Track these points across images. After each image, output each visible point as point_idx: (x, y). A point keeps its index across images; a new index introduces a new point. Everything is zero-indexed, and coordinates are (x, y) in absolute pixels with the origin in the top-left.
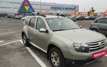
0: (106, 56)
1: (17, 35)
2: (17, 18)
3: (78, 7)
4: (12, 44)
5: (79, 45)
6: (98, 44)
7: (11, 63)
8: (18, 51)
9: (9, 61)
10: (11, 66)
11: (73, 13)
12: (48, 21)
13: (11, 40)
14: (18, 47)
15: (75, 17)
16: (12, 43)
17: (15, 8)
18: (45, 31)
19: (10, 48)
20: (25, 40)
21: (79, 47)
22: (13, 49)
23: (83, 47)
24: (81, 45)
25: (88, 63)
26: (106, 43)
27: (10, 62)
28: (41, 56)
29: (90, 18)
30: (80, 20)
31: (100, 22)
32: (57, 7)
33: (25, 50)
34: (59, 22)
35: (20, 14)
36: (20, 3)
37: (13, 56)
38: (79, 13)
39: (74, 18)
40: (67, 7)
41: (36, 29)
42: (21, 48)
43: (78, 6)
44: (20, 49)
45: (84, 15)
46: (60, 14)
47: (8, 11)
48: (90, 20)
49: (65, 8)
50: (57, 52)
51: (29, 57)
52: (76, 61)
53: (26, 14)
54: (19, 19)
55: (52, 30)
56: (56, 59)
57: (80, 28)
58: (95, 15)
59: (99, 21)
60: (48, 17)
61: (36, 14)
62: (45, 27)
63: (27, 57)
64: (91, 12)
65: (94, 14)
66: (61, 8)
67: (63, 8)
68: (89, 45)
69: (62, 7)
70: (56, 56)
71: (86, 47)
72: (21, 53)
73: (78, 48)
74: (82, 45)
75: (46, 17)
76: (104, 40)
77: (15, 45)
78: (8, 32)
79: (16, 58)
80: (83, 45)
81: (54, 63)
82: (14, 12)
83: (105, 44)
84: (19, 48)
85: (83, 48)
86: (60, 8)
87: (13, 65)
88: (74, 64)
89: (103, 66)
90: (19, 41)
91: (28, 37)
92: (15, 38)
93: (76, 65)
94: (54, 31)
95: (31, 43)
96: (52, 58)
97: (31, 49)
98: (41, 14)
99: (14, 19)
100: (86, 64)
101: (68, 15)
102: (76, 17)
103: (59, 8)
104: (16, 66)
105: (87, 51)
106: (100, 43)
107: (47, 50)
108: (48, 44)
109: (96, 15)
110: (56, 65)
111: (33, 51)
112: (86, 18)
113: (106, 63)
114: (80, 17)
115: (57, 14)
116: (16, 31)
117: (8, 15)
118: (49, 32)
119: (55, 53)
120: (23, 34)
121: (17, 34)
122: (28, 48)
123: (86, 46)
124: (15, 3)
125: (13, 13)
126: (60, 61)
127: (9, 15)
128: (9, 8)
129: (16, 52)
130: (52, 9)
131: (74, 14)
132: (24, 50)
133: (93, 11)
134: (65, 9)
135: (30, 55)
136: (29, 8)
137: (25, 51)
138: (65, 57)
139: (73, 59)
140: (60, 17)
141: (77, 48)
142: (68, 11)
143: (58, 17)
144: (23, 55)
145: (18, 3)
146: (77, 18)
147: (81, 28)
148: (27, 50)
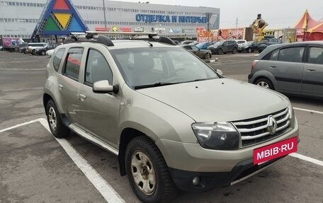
0: (294, 158)
1: (32, 104)
2: (33, 52)
3: (219, 15)
4: (15, 133)
5: (211, 128)
6: (265, 123)
7: (9, 191)
8: (33, 153)
9: (3, 185)
10: (9, 199)
11: (203, 33)
12: (119, 57)
13: (12, 121)
14: (33, 141)
15: (208, 44)
16: (16, 128)
17: (27, 20)
18: (111, 87)
19: (10, 145)
20: (54, 118)
21: (210, 132)
22: (18, 149)
23: (222, 133)
24: (215, 127)
25: (238, 181)
26: (289, 119)
27: (6, 187)
28: (102, 164)
29: (253, 45)
30: (225, 53)
31: (279, 58)
32: (156, 14)
33: (53, 149)
34: (154, 59)
35: (41, 39)
36: (42, 5)
37: (18, 168)
38: (220, 33)
39: (206, 49)
40: (184, 15)
41: (85, 82)
42: (44, 142)
43: (217, 11)
44: (40, 147)
45: (234, 37)
46: (158, 37)
47: (6, 30)
48: (252, 52)
49: (178, 19)
50: (146, 152)
51: (68, 170)
52: (203, 176)
53: (63, 37)
54: (40, 53)
55: (131, 84)
56: (146, 173)
57: (216, 75)
58: (266, 38)
59: (275, 55)
60: (119, 44)
61: (85, 36)
62: (109, 76)
63: (59, 170)
64: (255, 27)
65: (263, 33)
66: (168, 17)
67: (174, 19)
68: (239, 127)
69: (171, 16)
70: (145, 163)
71: (229, 134)
72: (42, 159)
73: (207, 136)
74: (218, 128)
75: (112, 45)
76: (284, 110)
77: (25, 136)
78: (4, 95)
79: (24, 175)
80: (221, 129)
81: (141, 184)
82: (24, 33)
83: (288, 122)
84: (37, 144)
85: (221, 136)
86: (165, 19)
87: (17, 196)
88: (198, 185)
89: (284, 186)
90: (38, 123)
91: (62, 110)
92: (25, 114)
93: (204, 186)
94: (137, 88)
95: (71, 126)
96: (135, 170)
97: (74, 146)
98: (97, 36)
99: (23, 55)
100: (232, 184)
101: (187, 39)
102: (213, 44)
103: (161, 19)
104: (25, 200)
105: (234, 144)
106: (271, 120)
107: (118, 147)
108: (121, 128)
109: (270, 37)
110: (146, 191)
111: (78, 151)
112: (240, 45)
113: (293, 178)
114: (223, 45)
115: (147, 37)
116: (28, 90)
117: (5, 41)
118: (123, 91)
119: (141, 154)
120: (48, 101)
121: (31, 100)
122: (64, 143)
123: (231, 129)
124: (24, 4)
125: (19, 36)
126: (156, 179)
127: (7, 41)
128: (6, 20)
129: (26, 158)
130: (142, 21)
131: (206, 35)
132: (50, 150)
133: (262, 25)
134: (178, 22)
135: (69, 164)
136: (70, 21)
137: (56, 153)
138: (169, 165)
139: (195, 170)
140: (156, 44)
141: (204, 138)
142: (189, 27)
143: (152, 45)
144: (47, 164)
145: (35, 5)
146: (216, 46)
147: (220, 77)
148: (61, 148)
